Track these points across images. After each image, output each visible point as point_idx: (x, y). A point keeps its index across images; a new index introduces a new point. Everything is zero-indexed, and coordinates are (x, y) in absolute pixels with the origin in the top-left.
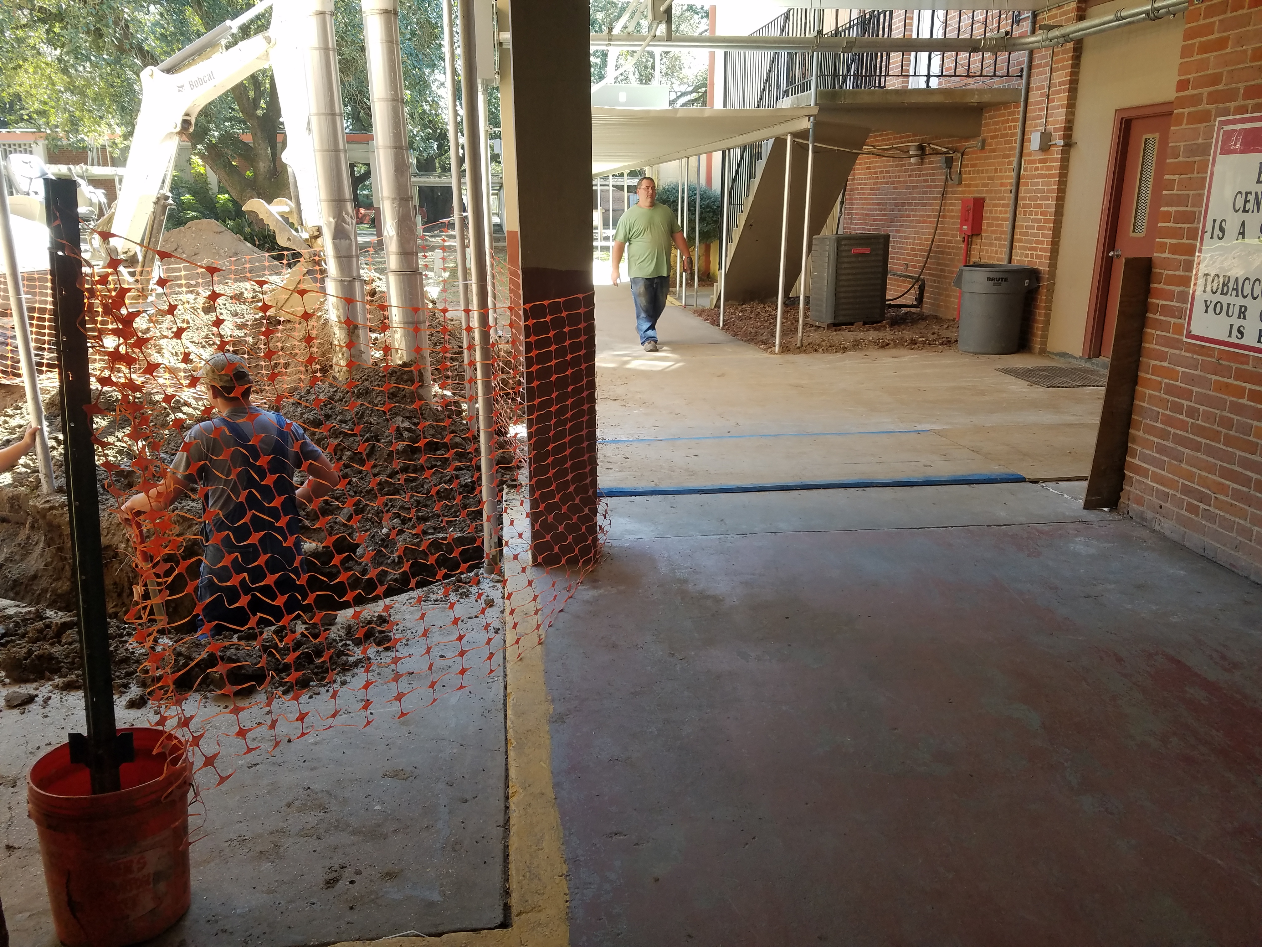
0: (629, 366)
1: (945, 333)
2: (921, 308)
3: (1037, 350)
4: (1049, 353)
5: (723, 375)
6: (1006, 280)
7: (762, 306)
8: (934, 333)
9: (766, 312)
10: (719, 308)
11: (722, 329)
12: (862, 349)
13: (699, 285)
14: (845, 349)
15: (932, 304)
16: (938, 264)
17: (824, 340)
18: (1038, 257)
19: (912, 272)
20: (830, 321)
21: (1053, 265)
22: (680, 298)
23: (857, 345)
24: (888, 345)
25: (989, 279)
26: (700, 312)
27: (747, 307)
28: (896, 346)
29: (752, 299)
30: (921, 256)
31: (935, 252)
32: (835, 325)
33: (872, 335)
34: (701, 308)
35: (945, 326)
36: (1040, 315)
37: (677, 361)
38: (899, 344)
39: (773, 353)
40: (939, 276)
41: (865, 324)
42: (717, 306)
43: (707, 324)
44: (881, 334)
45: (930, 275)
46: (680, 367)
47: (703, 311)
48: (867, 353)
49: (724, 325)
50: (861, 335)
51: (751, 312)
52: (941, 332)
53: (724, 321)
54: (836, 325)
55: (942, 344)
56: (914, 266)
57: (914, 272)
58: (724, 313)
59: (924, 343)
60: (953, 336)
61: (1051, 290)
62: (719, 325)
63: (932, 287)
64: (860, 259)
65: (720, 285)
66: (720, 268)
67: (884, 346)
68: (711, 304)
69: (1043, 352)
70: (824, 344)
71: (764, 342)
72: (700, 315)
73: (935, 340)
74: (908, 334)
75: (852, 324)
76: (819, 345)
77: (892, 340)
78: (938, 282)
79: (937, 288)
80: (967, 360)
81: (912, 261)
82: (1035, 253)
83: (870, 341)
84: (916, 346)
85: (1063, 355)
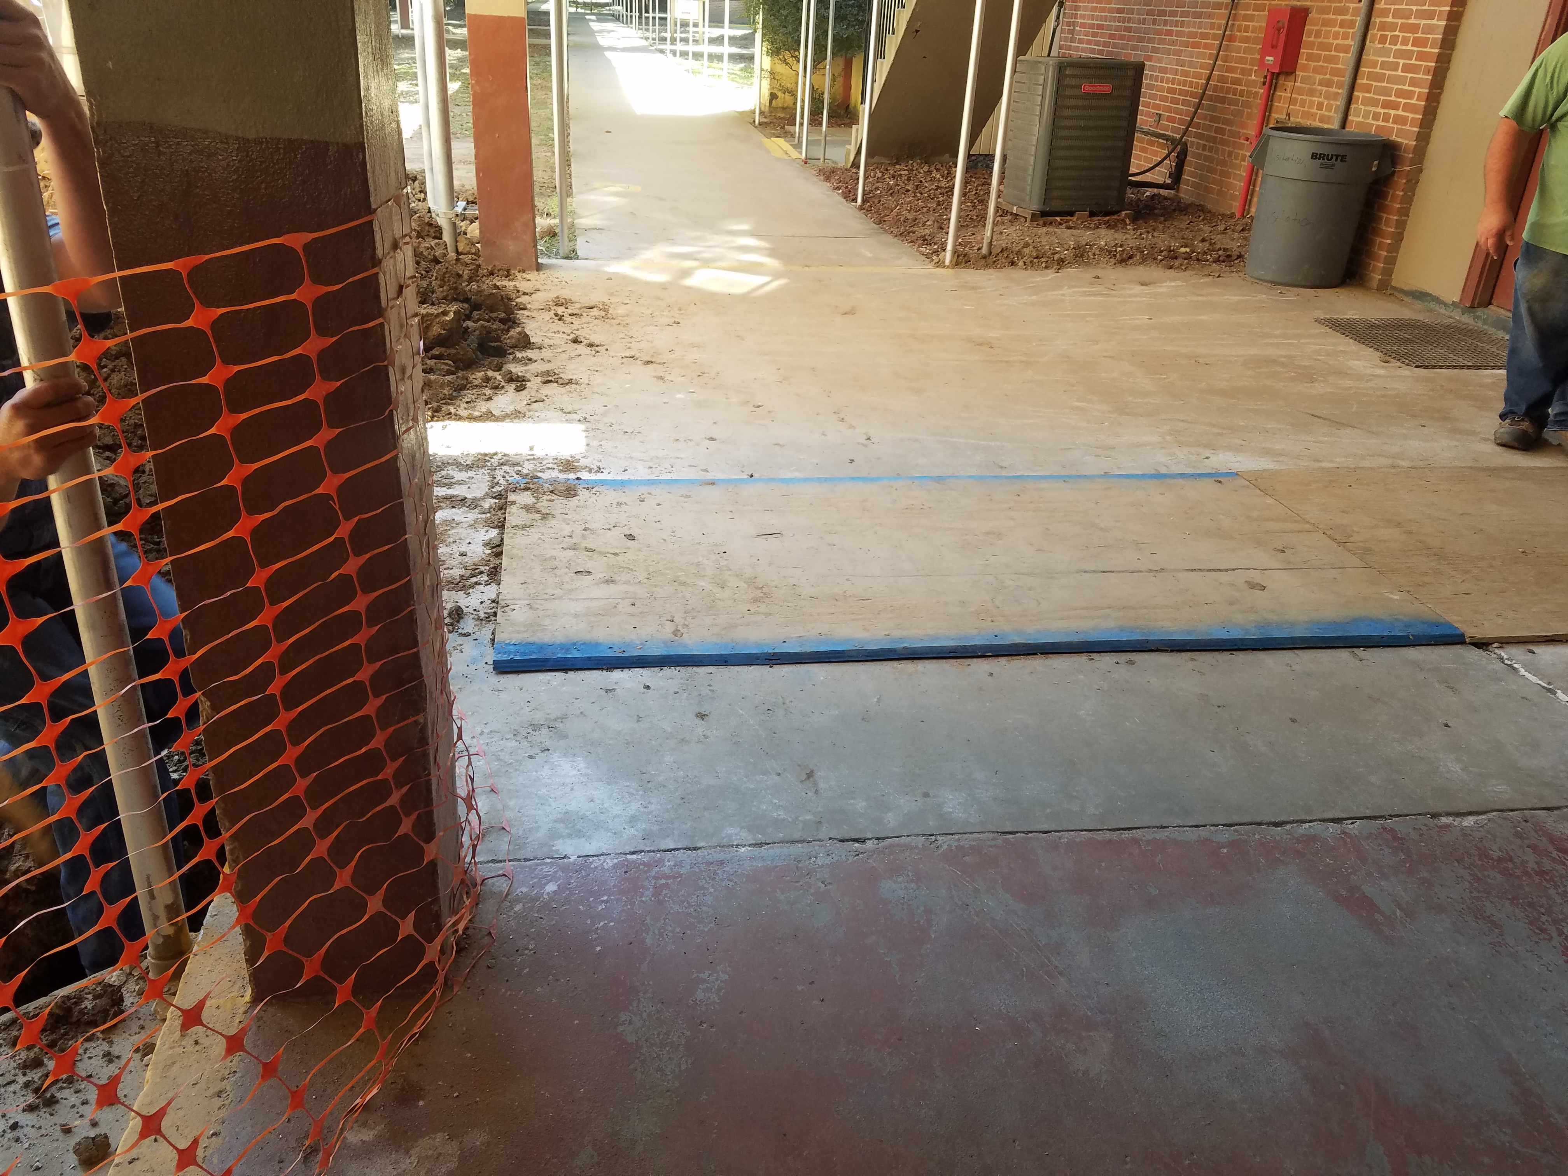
0: (689, 282)
1: (1222, 241)
2: (1178, 190)
3: (1375, 284)
4: (1395, 288)
5: (851, 312)
6: (1343, 158)
7: (926, 168)
8: (1203, 240)
9: (933, 180)
10: (858, 168)
11: (861, 208)
12: (1088, 264)
13: (828, 126)
14: (1061, 263)
15: (1196, 186)
16: (1213, 119)
17: (1027, 245)
18: (1398, 120)
19: (1166, 128)
20: (1035, 207)
21: (1424, 137)
22: (798, 146)
23: (1080, 256)
24: (1131, 257)
25: (1314, 156)
26: (828, 174)
27: (902, 169)
28: (1144, 261)
29: (911, 157)
30: (1185, 103)
31: (1211, 98)
32: (1043, 214)
33: (1105, 237)
34: (831, 164)
35: (1221, 228)
36: (1388, 223)
37: (777, 276)
38: (1148, 256)
39: (940, 264)
40: (1213, 140)
41: (1092, 214)
42: (856, 165)
43: (837, 197)
44: (1120, 237)
45: (1199, 136)
46: (780, 289)
47: (833, 171)
48: (1099, 272)
49: (864, 201)
50: (1087, 236)
51: (909, 179)
52: (1217, 238)
53: (864, 195)
54: (1045, 216)
55: (1217, 261)
56: (1171, 119)
57: (1172, 129)
58: (866, 178)
59: (1188, 257)
60: (1234, 246)
61: (1413, 181)
62: (855, 200)
63: (1198, 156)
64: (1094, 103)
65: (862, 130)
66: (863, 101)
67: (1125, 259)
68: (847, 160)
69: (1385, 288)
70: (1026, 251)
71: (926, 241)
72: (827, 179)
73: (1205, 253)
74: (1162, 239)
75: (1071, 214)
76: (1019, 253)
77: (1138, 249)
78: (1211, 149)
79: (1207, 158)
80: (1263, 296)
81: (1169, 109)
82: (1393, 112)
83: (1101, 249)
84: (1177, 263)
85: (1421, 296)
